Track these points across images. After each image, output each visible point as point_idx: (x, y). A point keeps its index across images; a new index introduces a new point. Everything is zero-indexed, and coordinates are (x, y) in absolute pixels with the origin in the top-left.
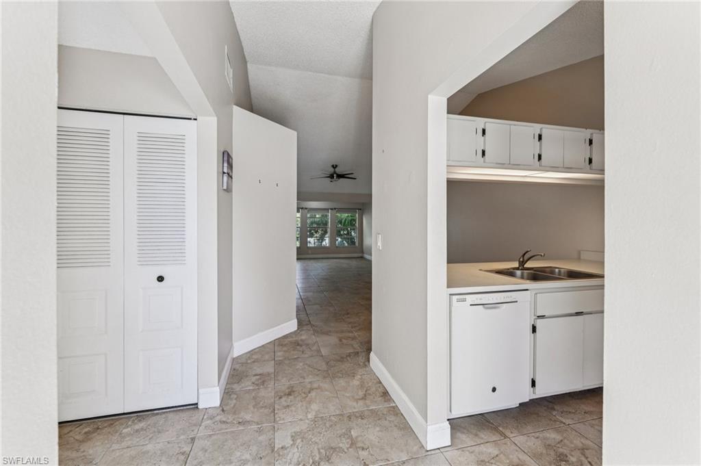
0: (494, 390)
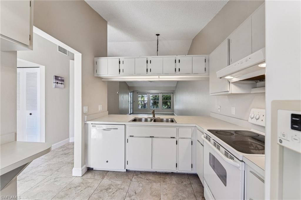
0: (107, 162)
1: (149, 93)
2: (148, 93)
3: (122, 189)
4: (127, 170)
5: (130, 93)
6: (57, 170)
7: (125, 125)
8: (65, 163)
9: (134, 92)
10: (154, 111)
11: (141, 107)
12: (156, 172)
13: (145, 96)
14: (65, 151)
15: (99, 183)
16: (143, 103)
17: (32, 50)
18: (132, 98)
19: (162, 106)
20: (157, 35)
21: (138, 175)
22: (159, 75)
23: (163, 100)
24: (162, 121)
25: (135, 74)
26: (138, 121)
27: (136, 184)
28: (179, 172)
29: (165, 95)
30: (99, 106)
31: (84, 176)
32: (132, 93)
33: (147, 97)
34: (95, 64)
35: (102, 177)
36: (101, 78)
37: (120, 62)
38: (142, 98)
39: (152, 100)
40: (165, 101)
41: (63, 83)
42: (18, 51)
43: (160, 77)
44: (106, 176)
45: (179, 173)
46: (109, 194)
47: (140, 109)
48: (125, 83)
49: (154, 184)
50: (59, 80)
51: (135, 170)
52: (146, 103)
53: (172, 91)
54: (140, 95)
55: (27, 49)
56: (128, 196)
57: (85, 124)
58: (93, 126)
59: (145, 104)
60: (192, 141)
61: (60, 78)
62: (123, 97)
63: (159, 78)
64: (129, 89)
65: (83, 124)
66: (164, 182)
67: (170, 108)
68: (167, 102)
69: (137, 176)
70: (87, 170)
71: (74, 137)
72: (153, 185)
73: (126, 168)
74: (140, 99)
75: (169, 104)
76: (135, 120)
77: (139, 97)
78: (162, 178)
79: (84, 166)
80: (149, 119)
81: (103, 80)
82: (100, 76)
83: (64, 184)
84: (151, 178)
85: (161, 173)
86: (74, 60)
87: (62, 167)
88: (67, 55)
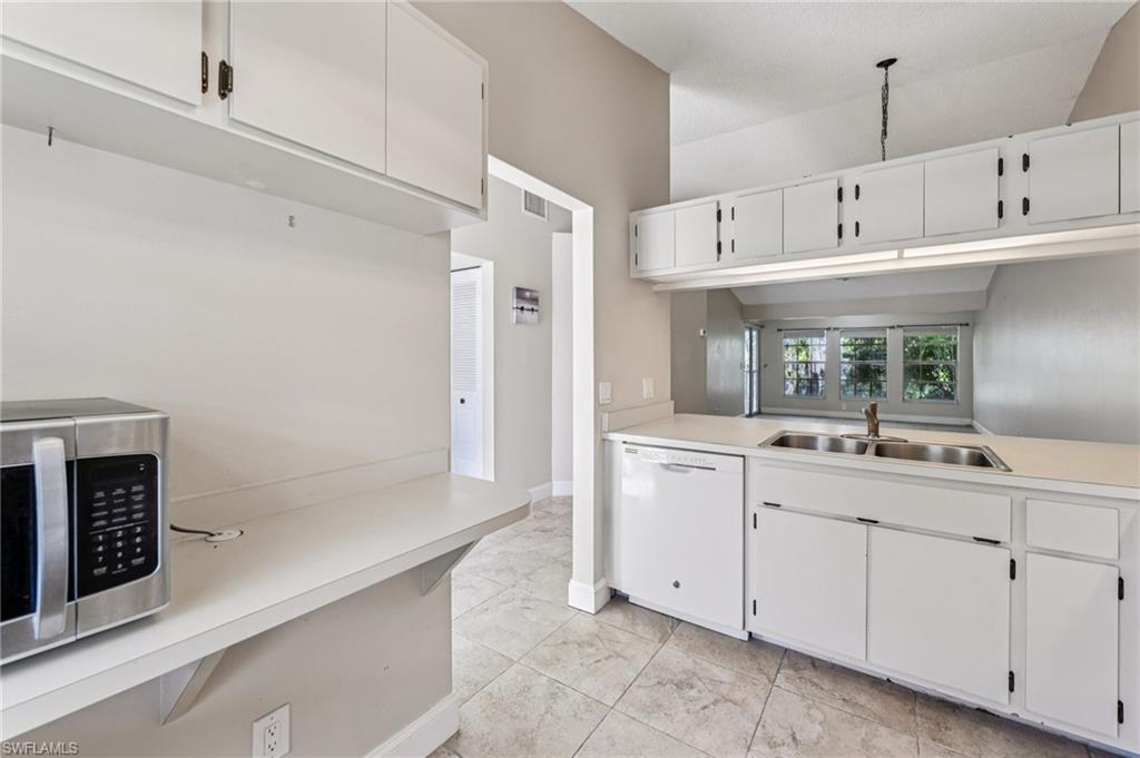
0: (677, 585)
1: (838, 329)
2: (828, 329)
3: (735, 704)
4: (750, 634)
5: (747, 334)
6: (527, 576)
7: (743, 456)
8: (545, 557)
9: (762, 327)
10: (874, 407)
11: (797, 390)
12: (888, 680)
13: (816, 340)
14: (543, 522)
15: (652, 652)
16: (802, 372)
17: (486, 220)
18: (754, 352)
19: (905, 388)
20: (879, 65)
21: (799, 669)
22: (900, 243)
23: (910, 360)
24: (919, 453)
25: (783, 255)
26: (799, 447)
27: (790, 702)
28: (1025, 717)
29: (921, 336)
30: (644, 380)
31: (600, 615)
32: (754, 333)
33: (824, 348)
34: (633, 233)
35: (660, 636)
36: (649, 282)
37: (719, 213)
38: (798, 351)
39: (847, 360)
40: (920, 362)
41: (535, 308)
42: (452, 231)
43: (908, 253)
44: (673, 636)
45: (1027, 726)
46: (688, 706)
47: (789, 396)
48: (728, 292)
49: (882, 730)
50: (527, 298)
51: (786, 646)
52: (818, 372)
53: (968, 312)
54: (791, 336)
55: (473, 218)
56: (763, 739)
57: (604, 440)
58: (628, 451)
59: (816, 375)
60: (1121, 581)
61: (528, 294)
62: (719, 347)
63: (900, 257)
64: (743, 318)
65: (599, 440)
66: (934, 740)
67: (949, 396)
68: (930, 368)
69: (796, 671)
70: (609, 598)
71: (571, 478)
72: (876, 736)
73: (749, 629)
74: (789, 355)
75: (942, 377)
76: (783, 442)
77: (787, 346)
78: (921, 716)
79: (602, 583)
80: (850, 444)
81: (656, 288)
82: (645, 275)
83: (547, 623)
84: (863, 699)
85: (914, 692)
86: (570, 231)
87: (540, 571)
88: (545, 220)
